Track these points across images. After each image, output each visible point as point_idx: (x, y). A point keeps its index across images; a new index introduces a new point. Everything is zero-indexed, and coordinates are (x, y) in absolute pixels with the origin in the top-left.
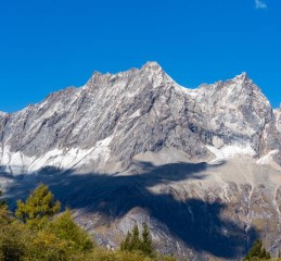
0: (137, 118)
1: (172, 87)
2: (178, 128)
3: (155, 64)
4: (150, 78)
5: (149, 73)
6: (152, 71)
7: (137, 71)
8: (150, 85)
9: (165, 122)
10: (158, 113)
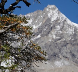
0: (39, 38)
1: (65, 20)
2: (69, 46)
3: (53, 6)
4: (49, 15)
5: (49, 12)
6: (51, 11)
7: (41, 12)
8: (49, 19)
9: (59, 42)
10: (54, 37)
